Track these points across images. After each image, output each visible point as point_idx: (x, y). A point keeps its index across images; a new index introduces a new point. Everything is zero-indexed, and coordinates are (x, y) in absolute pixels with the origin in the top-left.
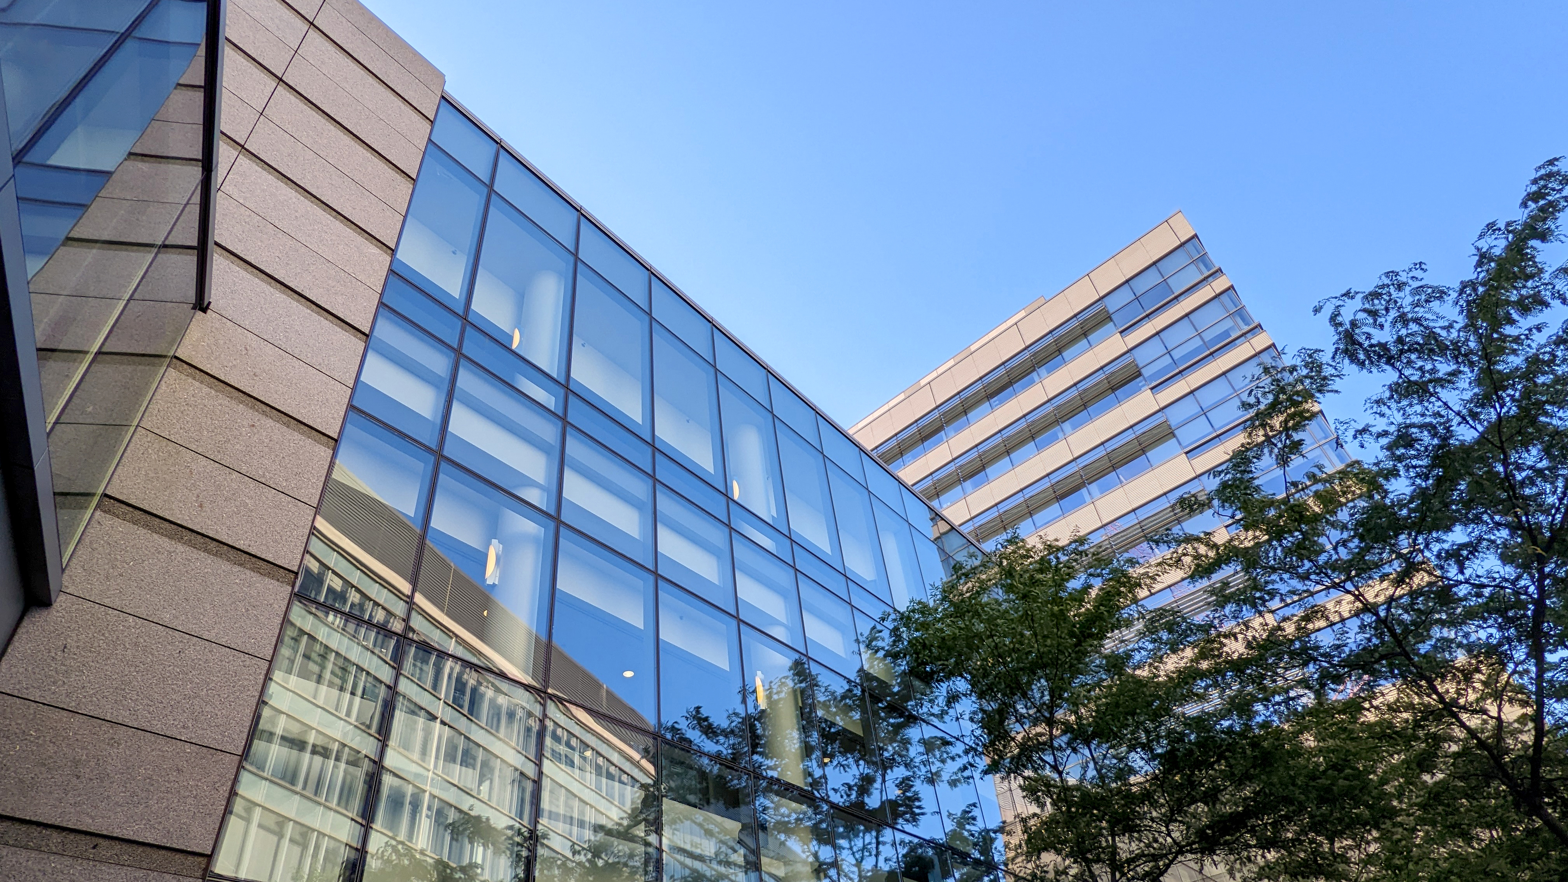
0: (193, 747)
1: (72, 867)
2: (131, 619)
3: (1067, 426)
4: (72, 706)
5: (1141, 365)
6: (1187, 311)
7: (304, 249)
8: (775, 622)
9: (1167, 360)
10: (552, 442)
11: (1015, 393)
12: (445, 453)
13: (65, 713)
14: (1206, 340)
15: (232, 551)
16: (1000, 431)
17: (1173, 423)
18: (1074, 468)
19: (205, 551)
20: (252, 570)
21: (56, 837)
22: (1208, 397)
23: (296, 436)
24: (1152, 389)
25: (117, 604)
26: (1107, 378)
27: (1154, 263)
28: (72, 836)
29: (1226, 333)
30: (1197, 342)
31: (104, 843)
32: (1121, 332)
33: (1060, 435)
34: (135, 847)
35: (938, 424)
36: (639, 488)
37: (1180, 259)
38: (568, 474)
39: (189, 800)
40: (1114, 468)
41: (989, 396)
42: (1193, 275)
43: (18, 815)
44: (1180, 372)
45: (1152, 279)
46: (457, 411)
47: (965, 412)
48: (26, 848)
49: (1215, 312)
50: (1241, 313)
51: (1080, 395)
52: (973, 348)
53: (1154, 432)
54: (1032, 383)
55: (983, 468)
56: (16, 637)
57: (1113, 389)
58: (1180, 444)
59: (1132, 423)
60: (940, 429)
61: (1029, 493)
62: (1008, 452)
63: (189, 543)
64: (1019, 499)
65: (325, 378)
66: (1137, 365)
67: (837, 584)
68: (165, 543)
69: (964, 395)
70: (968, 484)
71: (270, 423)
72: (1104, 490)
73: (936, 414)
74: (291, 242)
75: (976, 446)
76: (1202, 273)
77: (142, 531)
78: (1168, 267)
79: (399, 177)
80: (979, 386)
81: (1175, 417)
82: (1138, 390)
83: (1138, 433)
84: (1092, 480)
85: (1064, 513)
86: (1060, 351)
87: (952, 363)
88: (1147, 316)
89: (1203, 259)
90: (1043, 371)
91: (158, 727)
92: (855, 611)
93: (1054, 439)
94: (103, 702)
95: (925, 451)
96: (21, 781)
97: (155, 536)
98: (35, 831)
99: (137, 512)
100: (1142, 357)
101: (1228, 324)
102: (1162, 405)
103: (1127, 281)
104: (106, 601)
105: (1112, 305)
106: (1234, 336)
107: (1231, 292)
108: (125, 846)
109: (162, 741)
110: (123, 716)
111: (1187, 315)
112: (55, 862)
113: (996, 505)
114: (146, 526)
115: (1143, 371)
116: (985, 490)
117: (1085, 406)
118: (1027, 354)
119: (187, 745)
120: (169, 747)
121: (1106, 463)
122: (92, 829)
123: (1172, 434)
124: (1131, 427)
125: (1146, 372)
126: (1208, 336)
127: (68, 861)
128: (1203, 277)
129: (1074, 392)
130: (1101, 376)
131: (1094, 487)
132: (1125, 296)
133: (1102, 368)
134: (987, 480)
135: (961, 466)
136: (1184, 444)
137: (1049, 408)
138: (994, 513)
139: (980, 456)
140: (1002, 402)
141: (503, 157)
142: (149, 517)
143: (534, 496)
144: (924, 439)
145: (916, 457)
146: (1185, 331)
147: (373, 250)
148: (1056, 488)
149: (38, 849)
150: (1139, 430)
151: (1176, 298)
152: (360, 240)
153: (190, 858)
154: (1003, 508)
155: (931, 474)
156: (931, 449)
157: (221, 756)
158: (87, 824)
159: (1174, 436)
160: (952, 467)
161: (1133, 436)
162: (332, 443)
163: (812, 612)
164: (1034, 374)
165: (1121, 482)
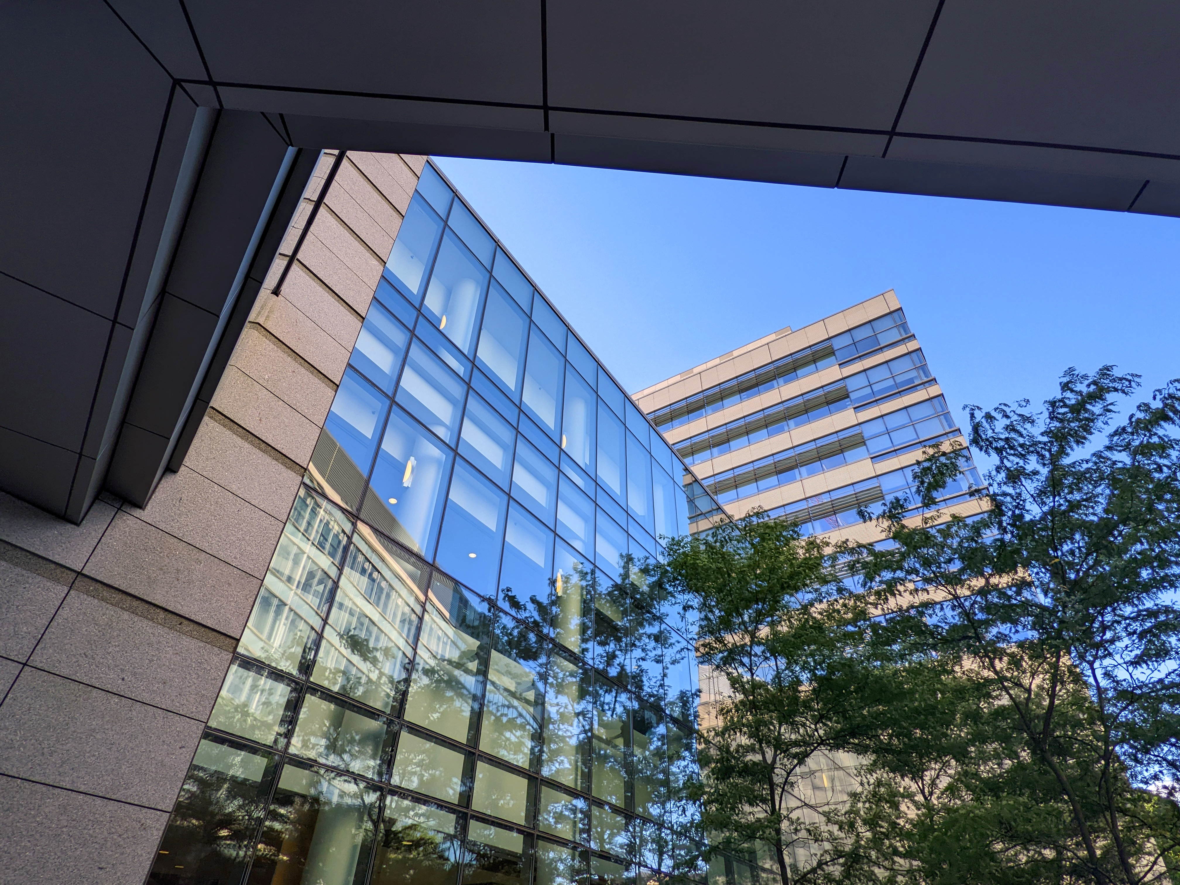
0: (239, 572)
1: (168, 634)
2: (216, 486)
3: (791, 423)
4: (180, 536)
5: (850, 390)
6: (887, 359)
7: (336, 259)
8: (577, 538)
9: (868, 390)
10: (459, 399)
11: (759, 393)
12: (396, 400)
13: (176, 540)
14: (897, 382)
15: (273, 451)
16: (744, 417)
17: (866, 435)
18: (791, 453)
19: (259, 449)
20: (282, 464)
21: (162, 615)
22: (893, 422)
23: (317, 380)
24: (855, 408)
25: (210, 476)
26: (825, 395)
27: (870, 322)
28: (170, 615)
29: (912, 380)
30: (891, 382)
31: (186, 622)
32: (840, 365)
33: (786, 428)
34: (201, 627)
35: (701, 403)
36: (507, 435)
37: (888, 323)
38: (466, 422)
39: (233, 604)
40: (820, 459)
41: (741, 391)
42: (895, 335)
43: (145, 598)
44: (876, 401)
45: (867, 332)
46: (408, 373)
47: (722, 399)
48: (146, 618)
49: (906, 364)
50: (923, 368)
51: (804, 403)
52: (736, 353)
53: (852, 439)
54: (772, 388)
55: (728, 441)
56: (157, 490)
57: (828, 403)
58: (868, 451)
59: (837, 429)
60: (702, 407)
61: (757, 465)
62: (747, 433)
63: (251, 443)
64: (750, 468)
65: (337, 345)
66: (847, 390)
67: (621, 519)
68: (239, 441)
69: (723, 386)
70: (715, 450)
71: (303, 371)
72: (811, 474)
73: (701, 396)
74: (329, 254)
75: (726, 424)
76: (901, 335)
77: (228, 432)
78: (879, 326)
79: (395, 214)
80: (735, 382)
81: (868, 431)
82: (845, 408)
83: (840, 438)
84: (804, 464)
85: (780, 484)
86: (795, 369)
87: (717, 361)
88: (860, 357)
89: (904, 326)
90: (781, 381)
91: (221, 555)
92: (630, 538)
93: (781, 431)
94: (196, 535)
95: (689, 421)
96: (149, 578)
97: (235, 436)
98: (152, 609)
99: (226, 420)
100: (851, 384)
101: (914, 374)
102: (860, 421)
103: (849, 330)
104: (205, 474)
105: (837, 344)
106: (916, 383)
107: (919, 352)
108: (196, 627)
109: (222, 564)
110: (205, 546)
111: (887, 362)
112: (160, 630)
113: (733, 469)
114: (230, 429)
115: (851, 394)
116: (727, 456)
117: (806, 411)
118: (772, 367)
119: (235, 569)
120: (226, 569)
121: (814, 454)
122: (181, 613)
123: (864, 443)
124: (836, 432)
125: (853, 396)
126: (899, 379)
127: (166, 630)
128: (900, 338)
129: (800, 400)
130: (821, 392)
131: (803, 470)
132: (846, 340)
133: (822, 387)
134: (729, 450)
135: (713, 436)
136: (871, 452)
137: (781, 408)
138: (730, 475)
139: (727, 432)
140: (749, 397)
141: (456, 204)
142: (232, 424)
143: (441, 432)
144: (689, 412)
145: (682, 424)
146: (883, 372)
147: (375, 262)
148: (777, 465)
149: (152, 620)
150: (842, 435)
151: (881, 348)
152: (368, 254)
153: (228, 639)
154: (738, 472)
155: (691, 438)
156: (694, 420)
157: (252, 579)
158: (179, 610)
159: (865, 444)
160: (706, 436)
161: (837, 439)
162: (335, 387)
163: (602, 534)
164: (775, 382)
165: (823, 470)
